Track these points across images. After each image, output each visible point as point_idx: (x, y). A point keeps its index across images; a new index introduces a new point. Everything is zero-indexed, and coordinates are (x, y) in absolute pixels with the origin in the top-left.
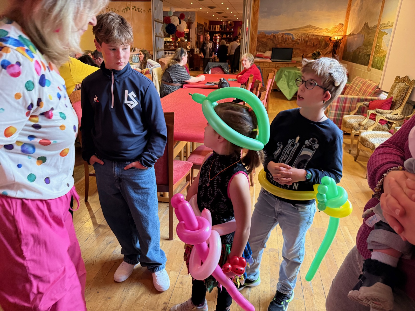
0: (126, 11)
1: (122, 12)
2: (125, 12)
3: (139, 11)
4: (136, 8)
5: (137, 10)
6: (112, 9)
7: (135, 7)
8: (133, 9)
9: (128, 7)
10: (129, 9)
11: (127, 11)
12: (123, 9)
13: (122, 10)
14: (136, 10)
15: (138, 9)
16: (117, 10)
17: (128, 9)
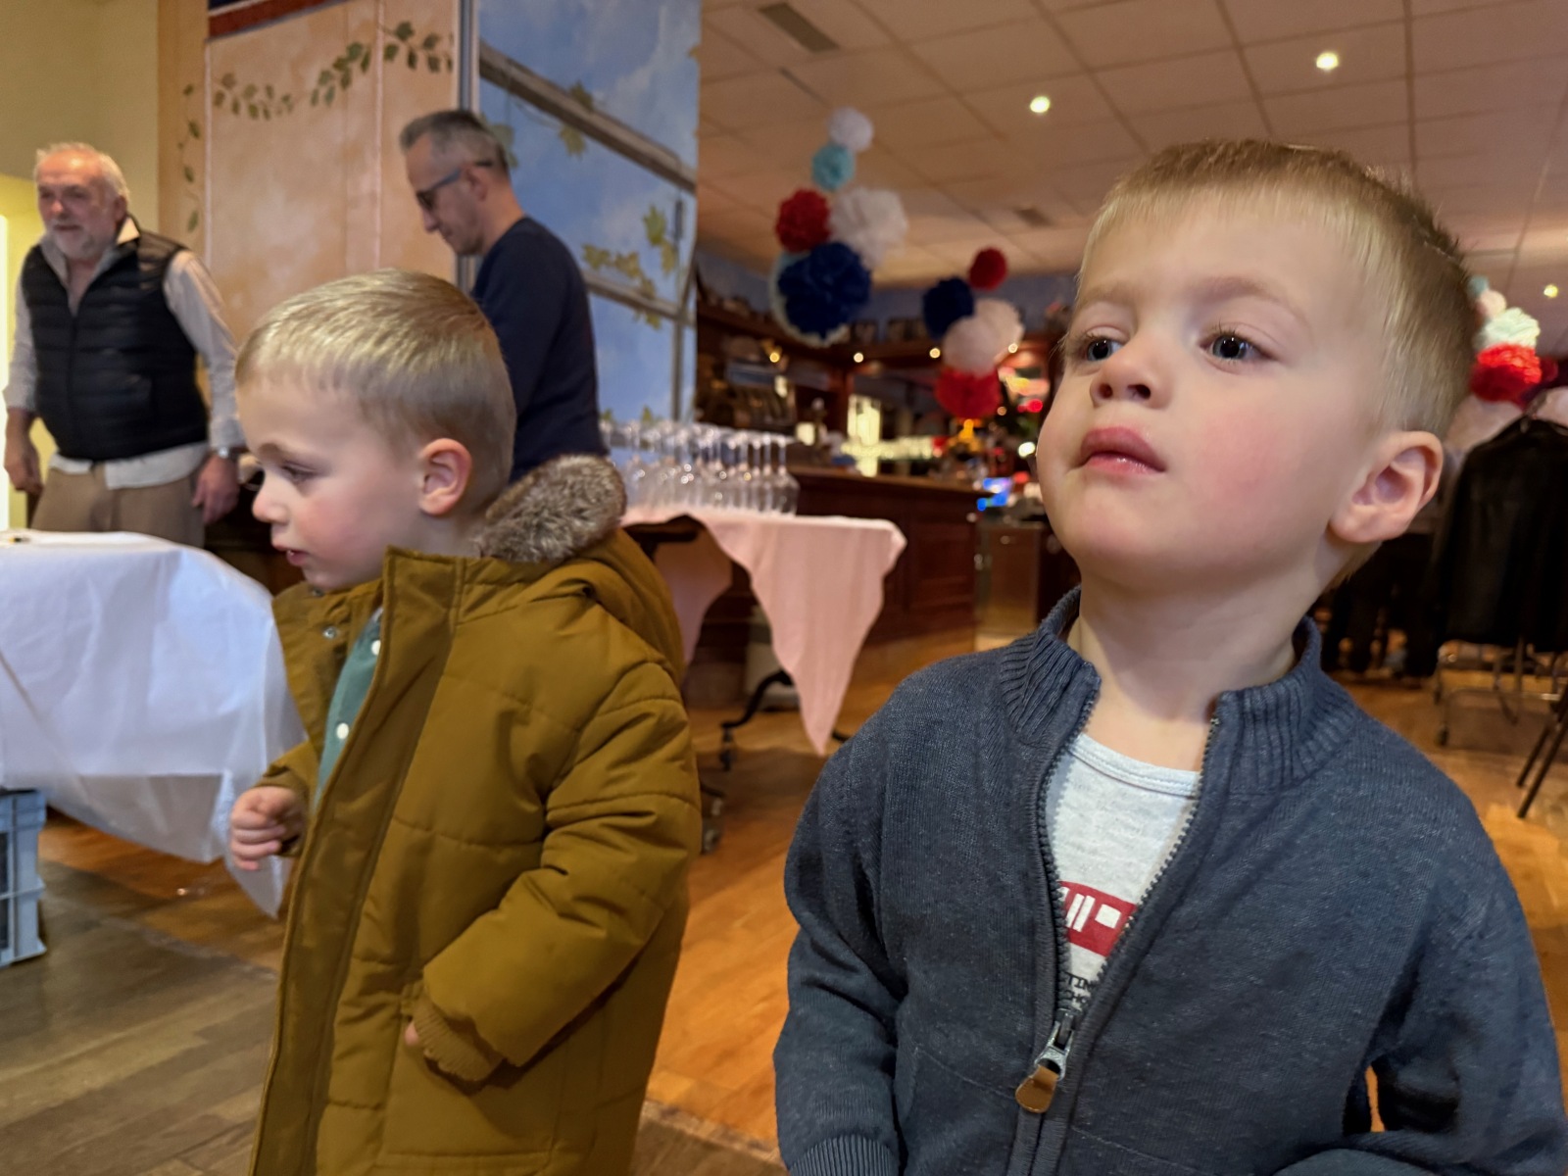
0: (338, 91)
1: (314, 100)
2: (330, 97)
3: (433, 64)
4: (416, 41)
5: (422, 57)
6: (250, 91)
7: (404, 31)
8: (390, 53)
9: (354, 50)
10: (365, 65)
11: (346, 82)
12: (325, 77)
13: (312, 80)
14: (412, 61)
15: (430, 42)
16: (279, 93)
17: (355, 67)
